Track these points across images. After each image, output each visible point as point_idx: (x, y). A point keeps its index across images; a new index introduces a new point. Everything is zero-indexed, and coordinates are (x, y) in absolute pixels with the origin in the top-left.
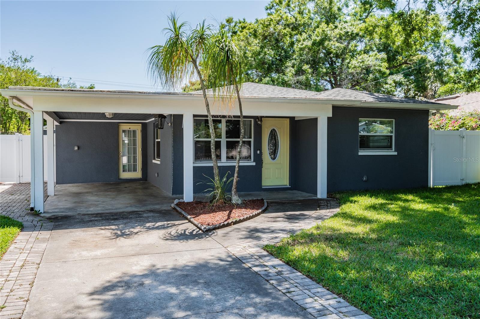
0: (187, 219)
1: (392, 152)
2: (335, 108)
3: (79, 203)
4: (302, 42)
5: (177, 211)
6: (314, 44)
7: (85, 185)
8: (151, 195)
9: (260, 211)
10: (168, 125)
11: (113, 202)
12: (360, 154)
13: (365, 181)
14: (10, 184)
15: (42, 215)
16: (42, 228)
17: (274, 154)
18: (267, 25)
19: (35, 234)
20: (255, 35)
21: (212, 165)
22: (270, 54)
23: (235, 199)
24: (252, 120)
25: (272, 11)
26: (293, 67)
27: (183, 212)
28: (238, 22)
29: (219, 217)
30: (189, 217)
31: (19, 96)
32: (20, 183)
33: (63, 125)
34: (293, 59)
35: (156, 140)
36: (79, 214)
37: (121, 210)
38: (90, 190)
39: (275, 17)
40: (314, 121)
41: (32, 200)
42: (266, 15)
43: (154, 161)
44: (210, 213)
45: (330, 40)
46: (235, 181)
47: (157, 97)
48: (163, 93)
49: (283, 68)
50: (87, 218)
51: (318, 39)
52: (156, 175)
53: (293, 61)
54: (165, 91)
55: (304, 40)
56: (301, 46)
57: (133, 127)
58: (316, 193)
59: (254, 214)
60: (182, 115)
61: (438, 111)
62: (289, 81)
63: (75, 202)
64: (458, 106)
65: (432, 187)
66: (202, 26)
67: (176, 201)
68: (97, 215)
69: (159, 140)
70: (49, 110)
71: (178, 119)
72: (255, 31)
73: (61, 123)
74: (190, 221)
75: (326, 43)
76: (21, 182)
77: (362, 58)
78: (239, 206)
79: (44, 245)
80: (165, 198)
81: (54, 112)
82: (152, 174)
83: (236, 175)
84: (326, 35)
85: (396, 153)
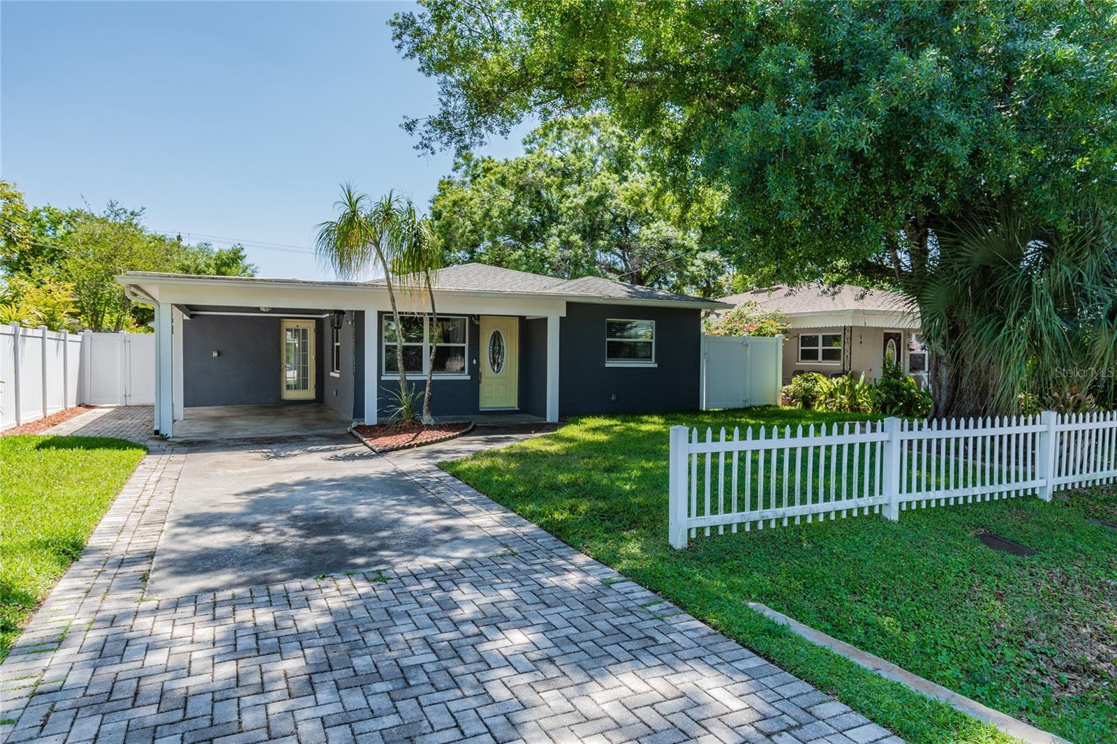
0: (362, 442)
1: (652, 364)
2: (571, 306)
3: (221, 427)
4: (571, 198)
5: (353, 435)
6: (588, 203)
7: (229, 408)
8: (325, 419)
9: (458, 433)
10: (348, 323)
11: (268, 427)
12: (607, 365)
13: (614, 401)
14: (112, 407)
15: (170, 440)
16: (172, 452)
17: (496, 363)
18: (521, 170)
19: (165, 457)
20: (503, 182)
21: (398, 378)
22: (526, 214)
23: (427, 419)
24: (467, 318)
25: (533, 145)
26: (559, 236)
27: (359, 435)
28: (481, 159)
29: (403, 439)
30: (364, 439)
31: (140, 285)
32: (126, 406)
33: (195, 319)
34: (560, 224)
35: (336, 344)
36: (220, 439)
37: (278, 435)
38: (237, 414)
39: (533, 158)
40: (543, 321)
41: (156, 421)
42: (524, 152)
43: (332, 374)
44: (393, 435)
45: (613, 198)
46: (426, 396)
47: (331, 288)
48: (337, 284)
49: (544, 236)
50: (232, 443)
51: (595, 195)
52: (335, 394)
53: (560, 227)
54: (341, 281)
55: (575, 196)
56: (570, 205)
57: (302, 325)
58: (544, 415)
59: (447, 436)
60: (363, 312)
61: (713, 310)
62: (550, 257)
63: (215, 427)
64: (735, 305)
65: (704, 409)
66: (388, 198)
67: (354, 424)
68: (245, 440)
69: (338, 344)
70: (180, 303)
71: (359, 316)
72: (504, 178)
73: (192, 316)
74: (365, 444)
75: (608, 201)
76: (128, 404)
77: (658, 227)
78: (429, 427)
79: (180, 466)
80: (342, 422)
81: (186, 305)
82: (330, 392)
83: (428, 389)
84: (607, 190)
85: (656, 366)
